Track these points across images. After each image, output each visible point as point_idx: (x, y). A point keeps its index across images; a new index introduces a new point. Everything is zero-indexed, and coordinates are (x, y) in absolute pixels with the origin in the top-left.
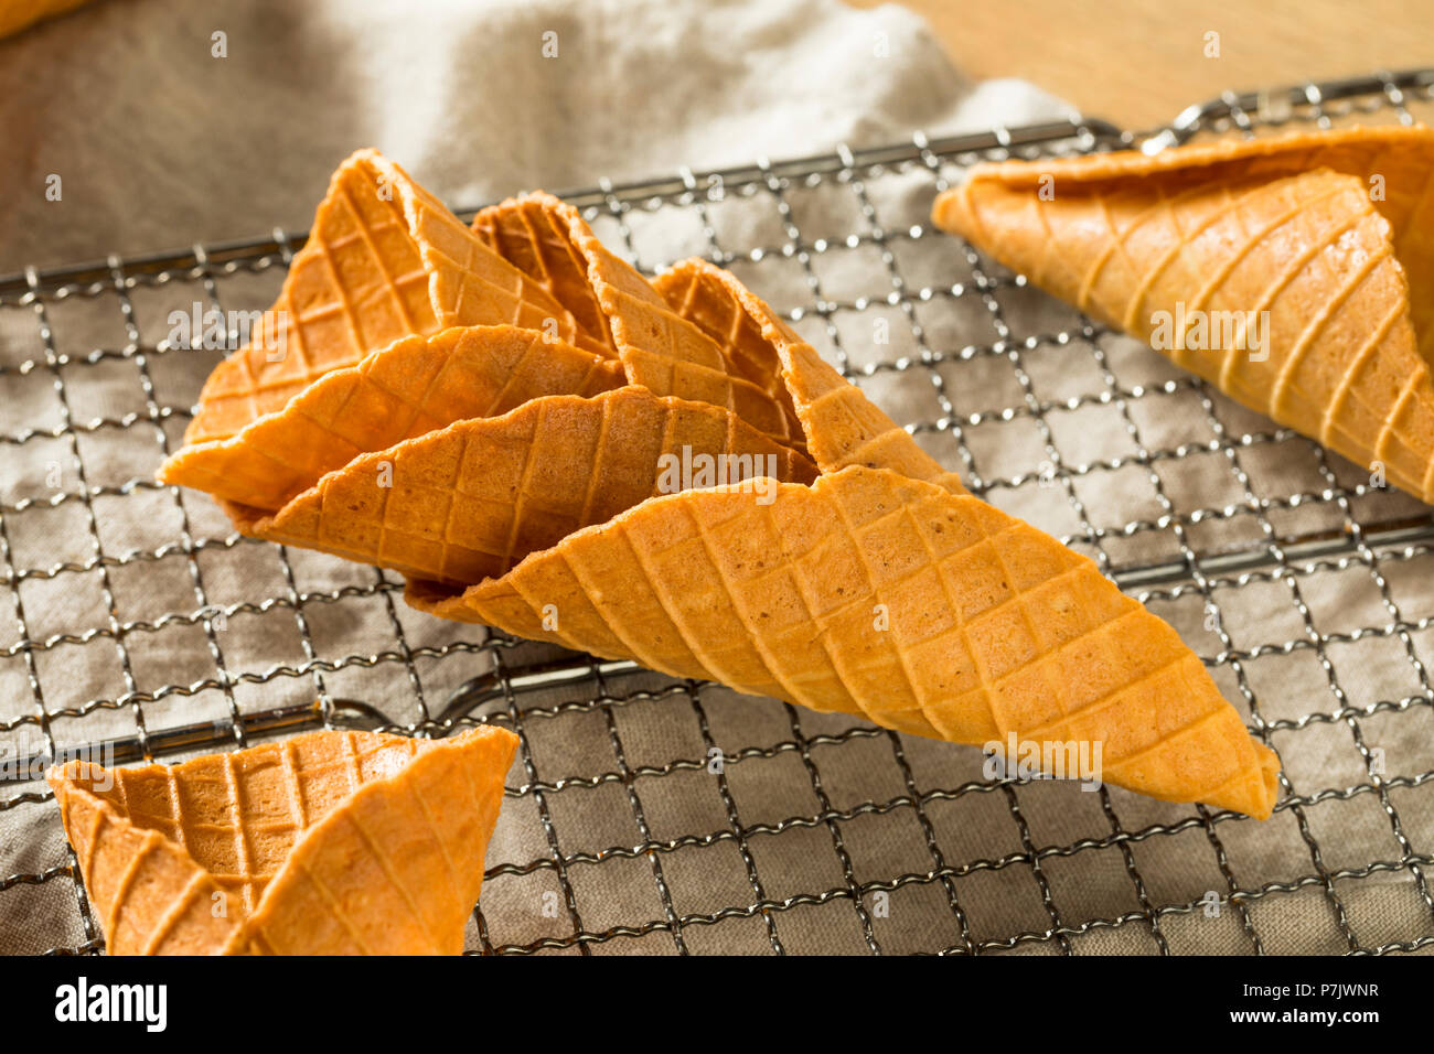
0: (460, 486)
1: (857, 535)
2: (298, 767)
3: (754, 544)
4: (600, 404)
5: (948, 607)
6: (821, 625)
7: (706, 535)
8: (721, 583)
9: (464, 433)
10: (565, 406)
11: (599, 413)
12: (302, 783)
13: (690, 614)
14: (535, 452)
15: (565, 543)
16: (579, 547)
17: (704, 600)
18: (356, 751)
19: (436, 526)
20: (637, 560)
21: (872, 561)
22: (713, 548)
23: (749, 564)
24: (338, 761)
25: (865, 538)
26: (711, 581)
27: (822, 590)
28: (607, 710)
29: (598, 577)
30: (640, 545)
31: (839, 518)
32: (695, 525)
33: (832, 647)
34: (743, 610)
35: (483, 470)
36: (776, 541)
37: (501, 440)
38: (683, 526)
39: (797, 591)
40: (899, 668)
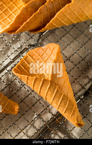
0: (36, 21)
1: (78, 5)
2: (30, 56)
3: (69, 12)
4: (46, 5)
5: (89, 7)
6: (78, 16)
7: (64, 13)
8: (67, 17)
9: (35, 15)
10: (43, 7)
11: (47, 6)
12: (32, 57)
13: (65, 22)
14: (42, 13)
15: (51, 22)
16: (52, 21)
17: (66, 20)
18: (35, 51)
19: (34, 25)
20: (58, 19)
21: (81, 7)
22: (66, 14)
23: (69, 14)
24: (34, 53)
25: (79, 5)
26: (66, 17)
27: (77, 13)
28: (54, 33)
29: (55, 23)
30: (58, 18)
31: (76, 4)
32: (63, 13)
33: (80, 17)
34: (70, 18)
35: (38, 18)
36: (71, 10)
37: (38, 14)
38: (62, 14)
39: (75, 14)
40: (87, 16)
